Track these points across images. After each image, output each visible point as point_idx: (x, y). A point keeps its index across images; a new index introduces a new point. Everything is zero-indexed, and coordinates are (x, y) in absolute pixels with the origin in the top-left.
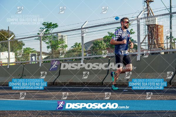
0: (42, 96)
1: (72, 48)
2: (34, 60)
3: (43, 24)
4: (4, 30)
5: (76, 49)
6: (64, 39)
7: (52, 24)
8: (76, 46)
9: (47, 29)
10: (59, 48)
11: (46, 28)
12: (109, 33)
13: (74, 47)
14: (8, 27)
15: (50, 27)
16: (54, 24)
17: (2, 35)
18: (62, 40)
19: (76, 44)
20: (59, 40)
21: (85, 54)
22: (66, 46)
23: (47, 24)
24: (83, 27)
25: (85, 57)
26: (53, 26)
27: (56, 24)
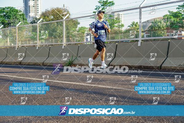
0: (96, 79)
1: (129, 28)
2: (89, 40)
3: (99, 2)
4: (59, 8)
5: (133, 28)
6: (120, 18)
7: (109, 2)
8: (134, 26)
9: (103, 7)
10: (115, 27)
11: (102, 5)
12: (169, 12)
13: (131, 26)
14: (64, 5)
15: (106, 5)
16: (110, 2)
17: (57, 13)
18: (118, 19)
19: (133, 24)
20: (115, 19)
21: (143, 34)
22: (122, 26)
23: (103, 2)
24: (141, 6)
25: (143, 39)
26: (109, 4)
27: (113, 1)
